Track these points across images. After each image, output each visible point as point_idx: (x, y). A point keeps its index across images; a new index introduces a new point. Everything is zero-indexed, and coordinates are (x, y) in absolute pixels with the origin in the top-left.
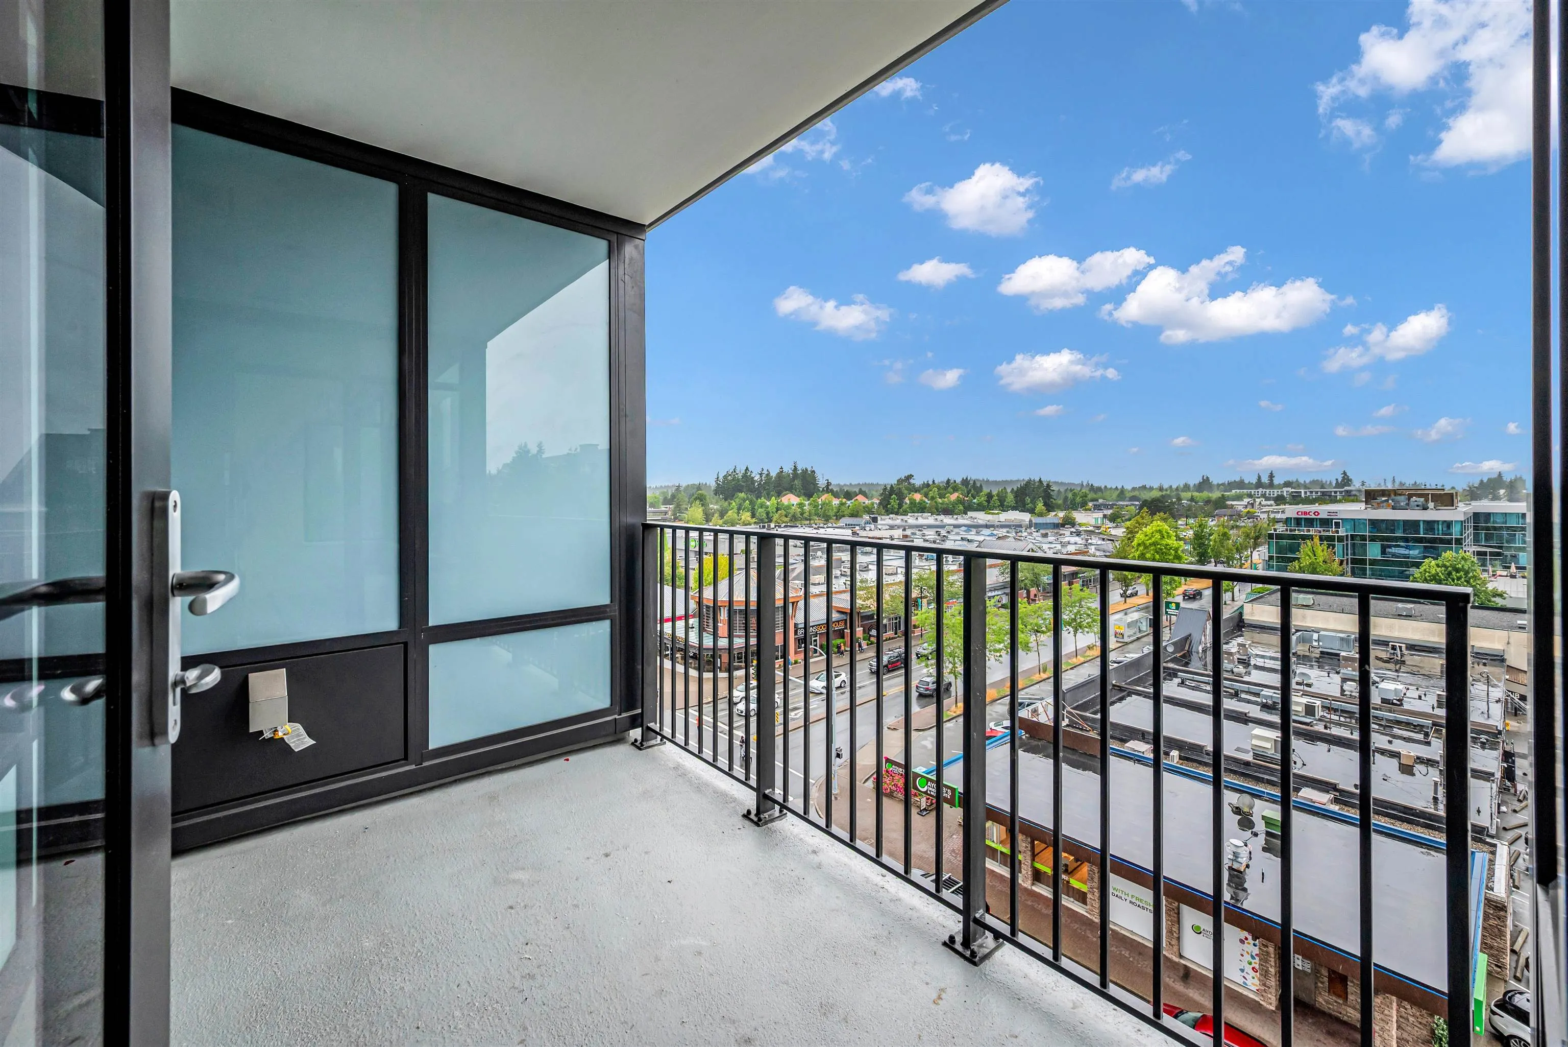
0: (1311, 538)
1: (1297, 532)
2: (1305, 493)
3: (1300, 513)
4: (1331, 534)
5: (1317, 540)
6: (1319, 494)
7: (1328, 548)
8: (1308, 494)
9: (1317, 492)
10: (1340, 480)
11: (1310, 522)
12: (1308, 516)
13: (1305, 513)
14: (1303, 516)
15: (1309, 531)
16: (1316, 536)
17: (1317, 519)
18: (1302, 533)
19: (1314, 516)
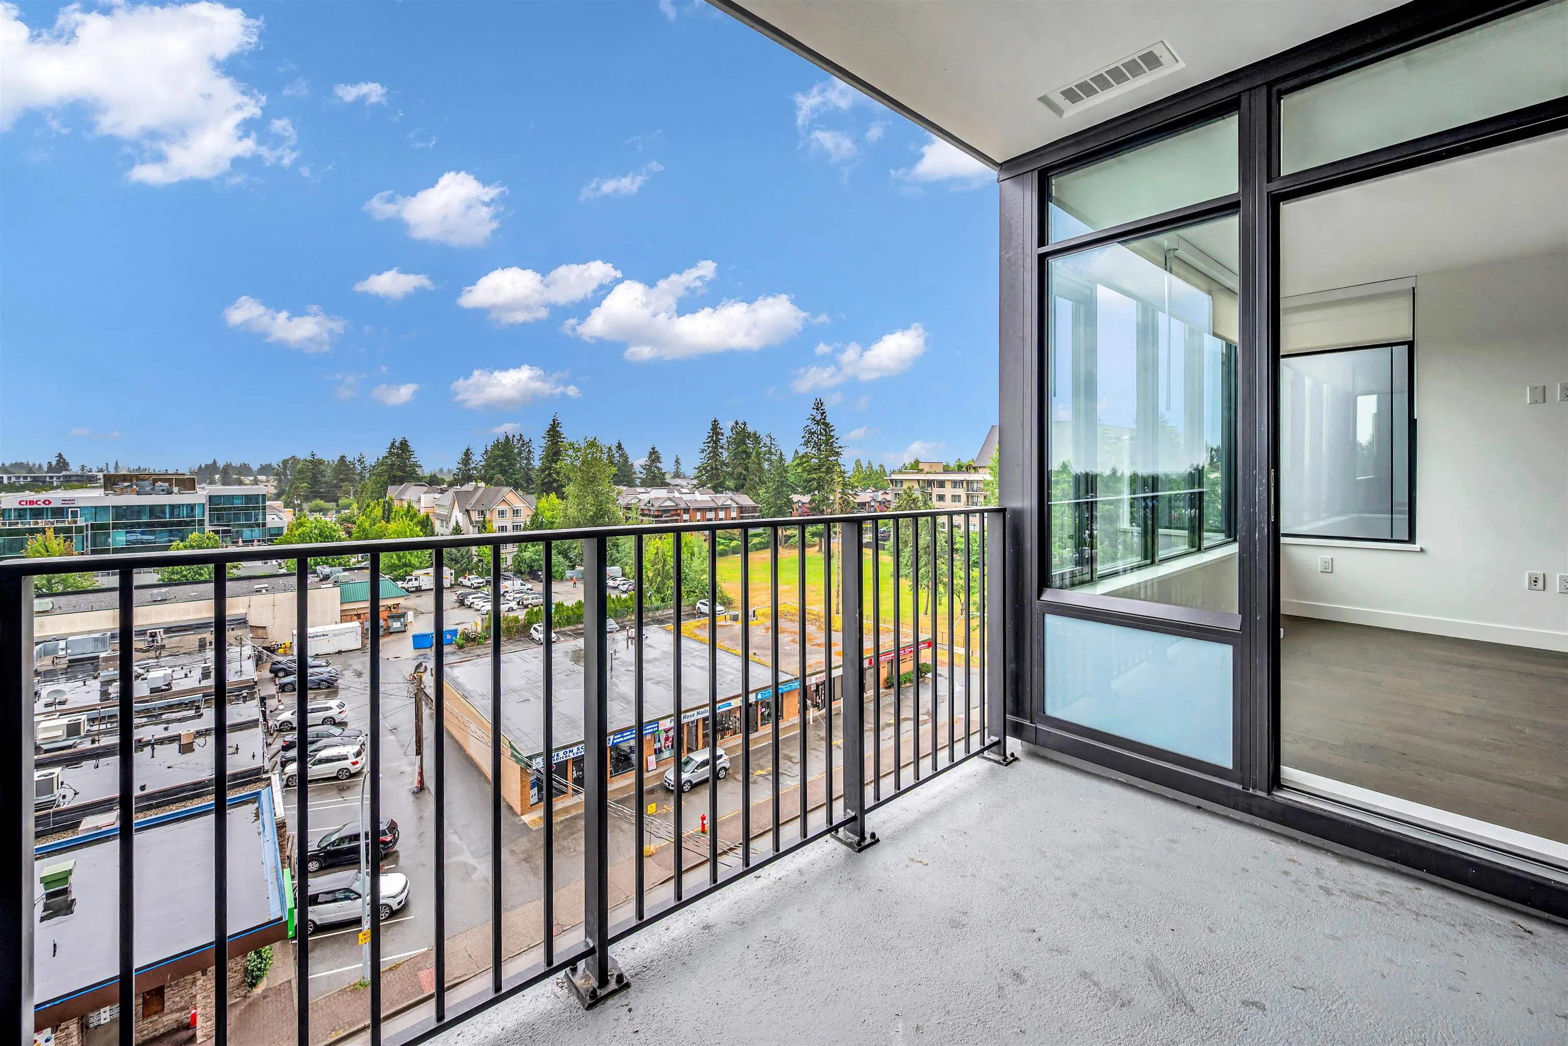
0: (43, 531)
1: (20, 526)
2: (9, 478)
3: (24, 503)
4: (67, 525)
5: (50, 533)
6: (29, 479)
7: (65, 541)
8: (13, 479)
9: (25, 478)
10: (54, 463)
11: (37, 513)
12: (35, 506)
13: (31, 502)
14: (28, 506)
15: (37, 523)
16: (50, 528)
17: (47, 508)
18: (27, 526)
19: (43, 506)
